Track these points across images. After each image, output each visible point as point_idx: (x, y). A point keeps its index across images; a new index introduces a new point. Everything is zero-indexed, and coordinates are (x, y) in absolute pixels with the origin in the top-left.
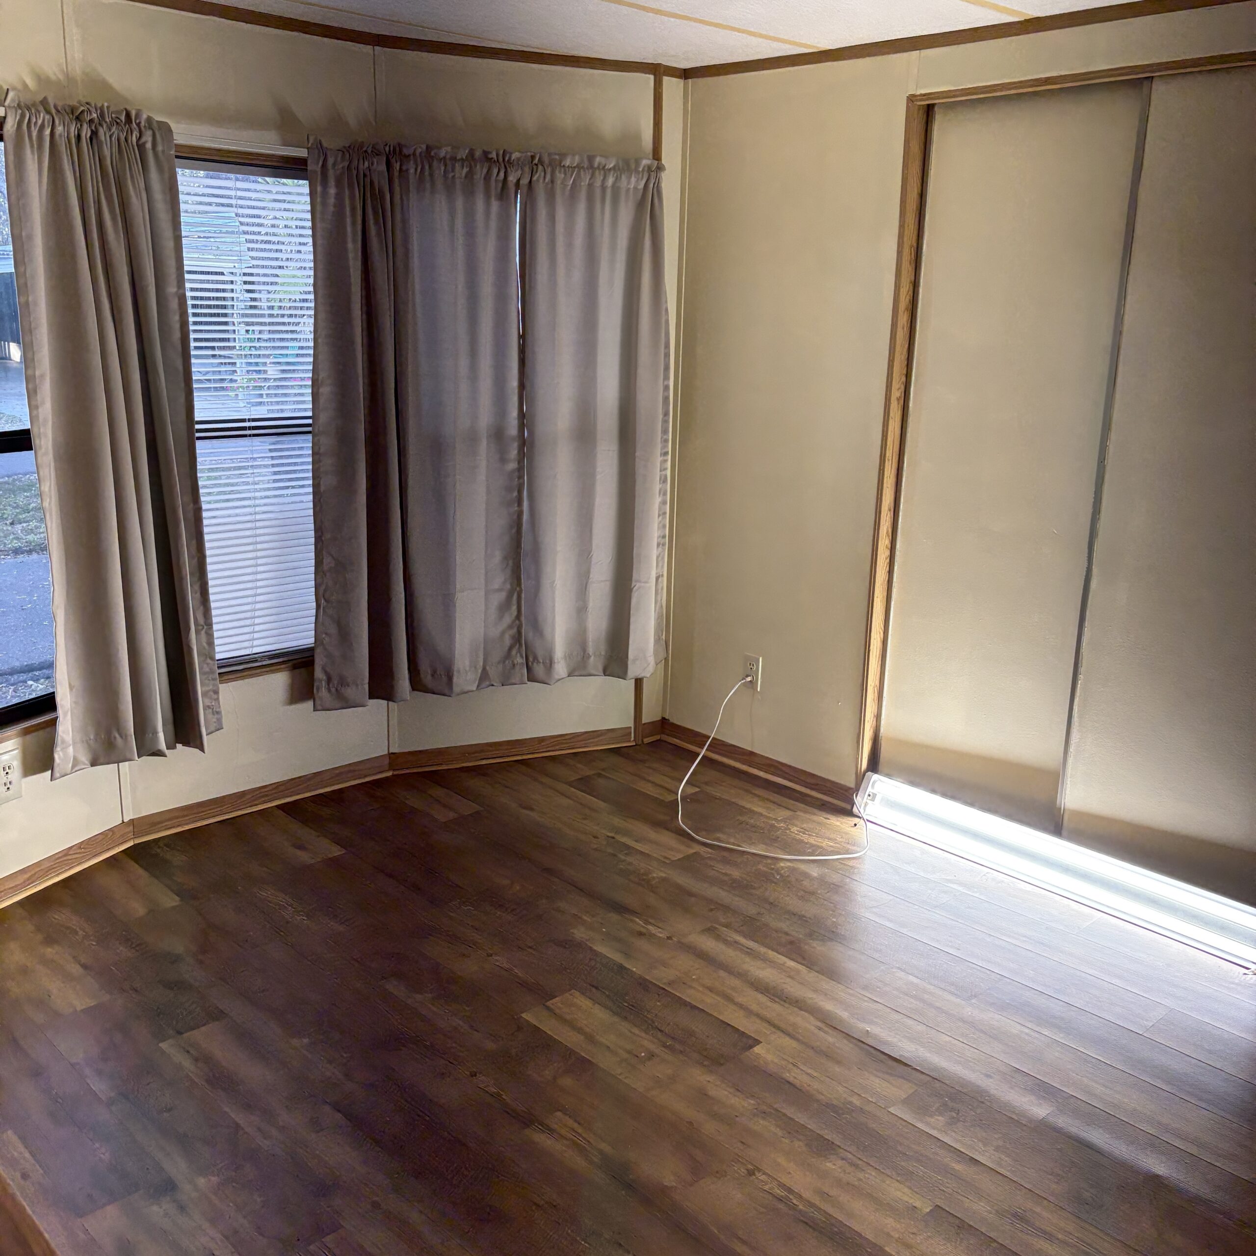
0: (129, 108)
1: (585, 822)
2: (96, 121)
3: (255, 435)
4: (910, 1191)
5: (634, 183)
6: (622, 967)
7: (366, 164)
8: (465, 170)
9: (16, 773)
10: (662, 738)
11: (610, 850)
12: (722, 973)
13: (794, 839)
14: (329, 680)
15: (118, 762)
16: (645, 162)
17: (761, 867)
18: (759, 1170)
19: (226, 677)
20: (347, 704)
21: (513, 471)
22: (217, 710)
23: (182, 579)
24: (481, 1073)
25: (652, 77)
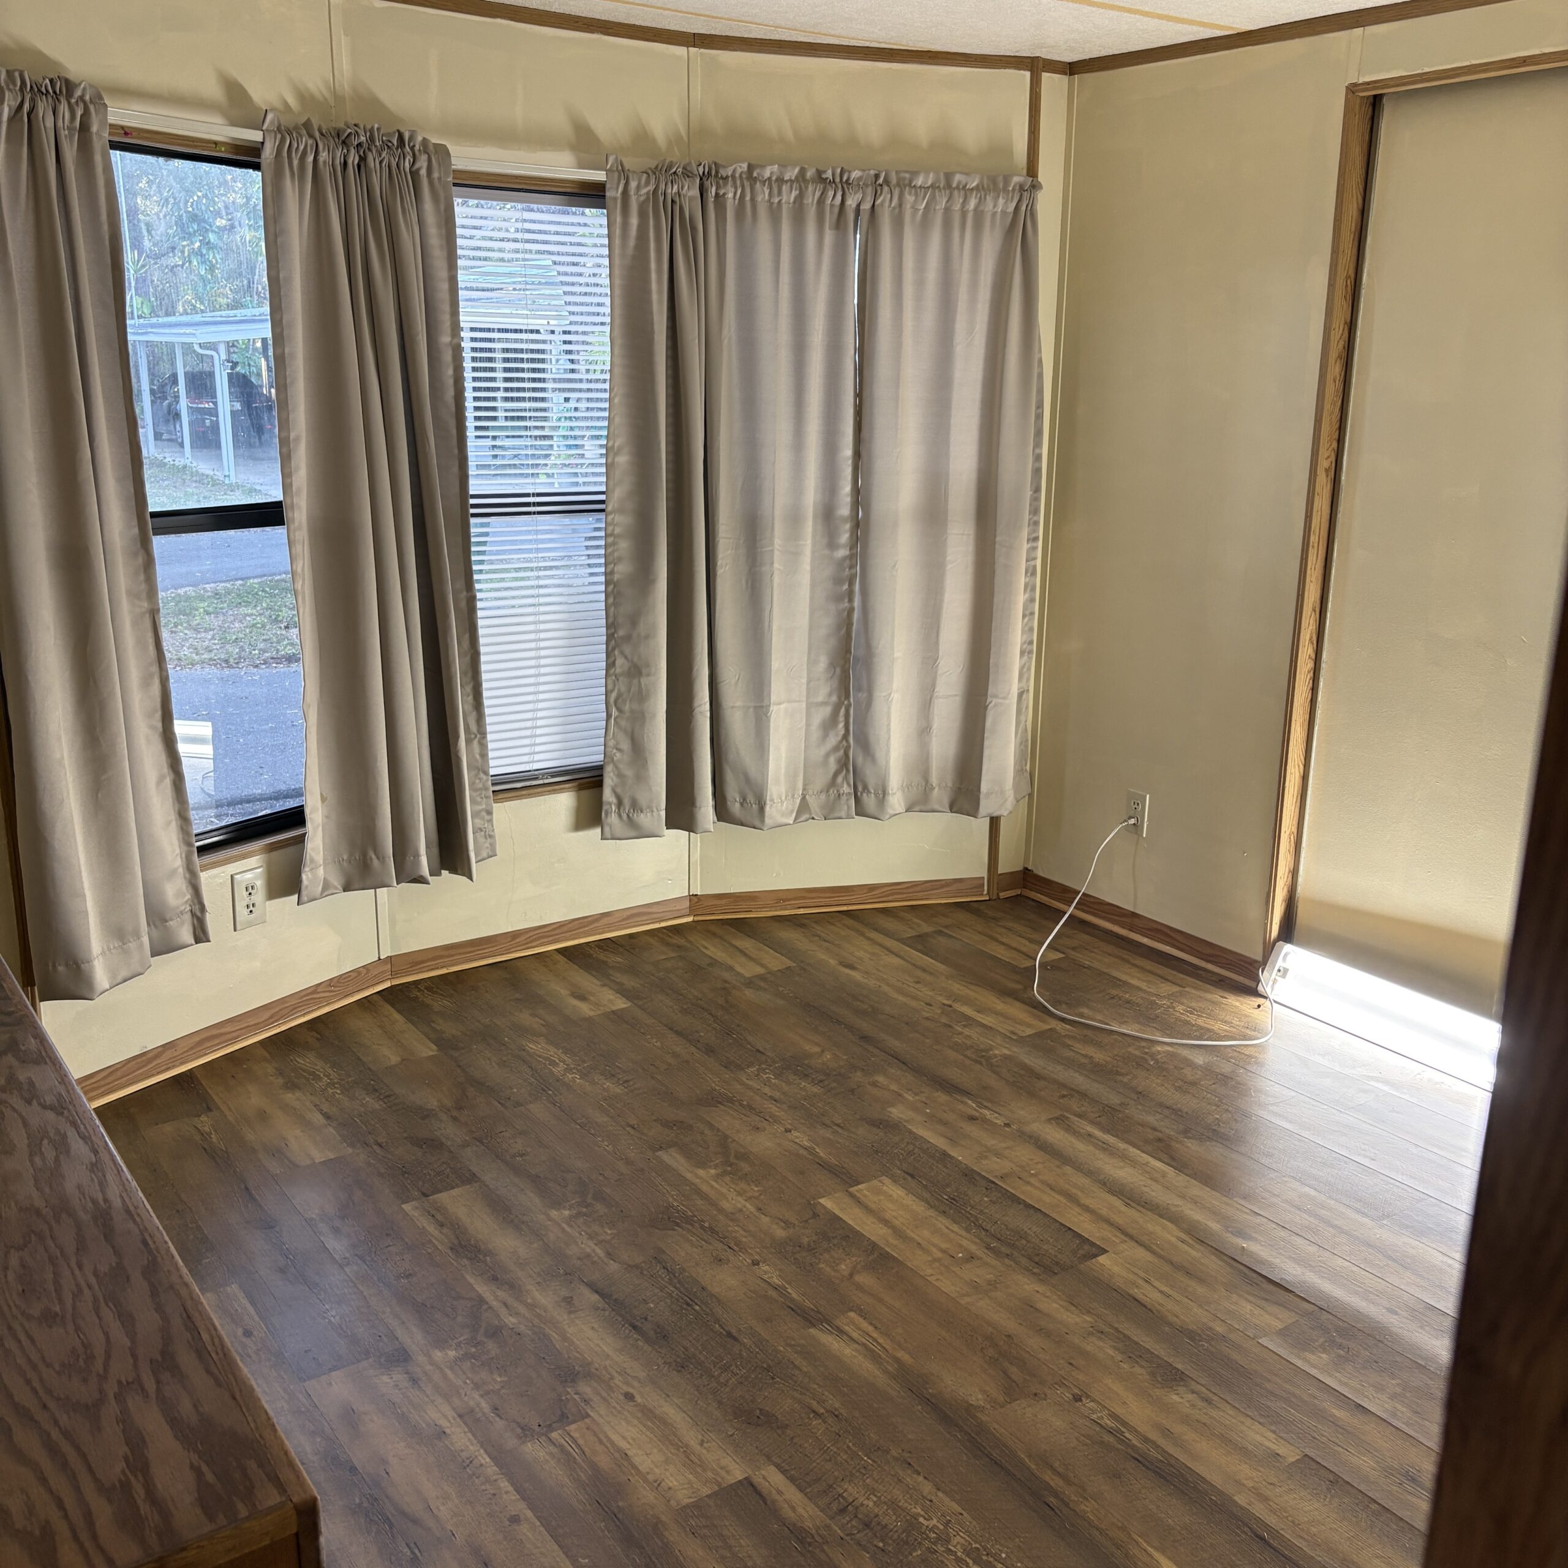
0: (402, 130)
1: (917, 986)
2: (365, 145)
3: (540, 513)
4: (1274, 1436)
5: (1001, 206)
6: (945, 1154)
7: (675, 187)
8: (794, 193)
9: (259, 896)
10: (1023, 893)
11: (944, 1020)
12: (1068, 1169)
13: (1177, 1019)
14: (620, 804)
15: (375, 888)
16: (1016, 179)
17: (1130, 1049)
18: (1088, 1397)
19: (501, 796)
20: (641, 833)
21: (844, 559)
22: (491, 833)
23: (451, 679)
24: (764, 1262)
25: (1028, 74)
